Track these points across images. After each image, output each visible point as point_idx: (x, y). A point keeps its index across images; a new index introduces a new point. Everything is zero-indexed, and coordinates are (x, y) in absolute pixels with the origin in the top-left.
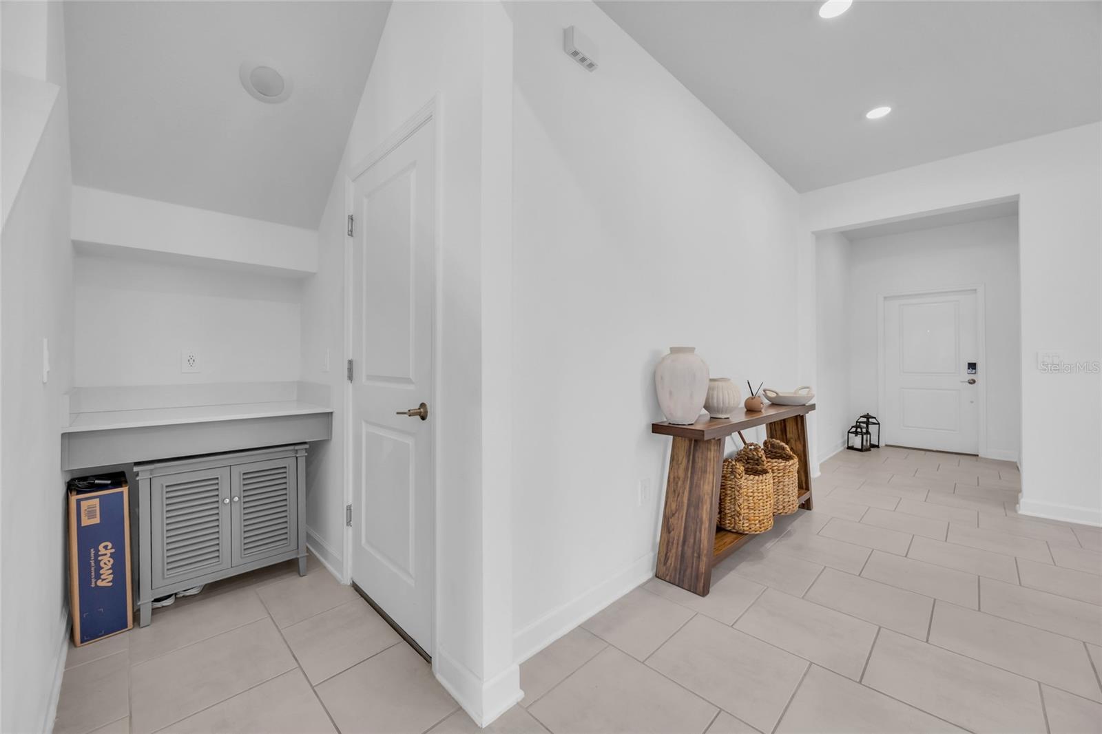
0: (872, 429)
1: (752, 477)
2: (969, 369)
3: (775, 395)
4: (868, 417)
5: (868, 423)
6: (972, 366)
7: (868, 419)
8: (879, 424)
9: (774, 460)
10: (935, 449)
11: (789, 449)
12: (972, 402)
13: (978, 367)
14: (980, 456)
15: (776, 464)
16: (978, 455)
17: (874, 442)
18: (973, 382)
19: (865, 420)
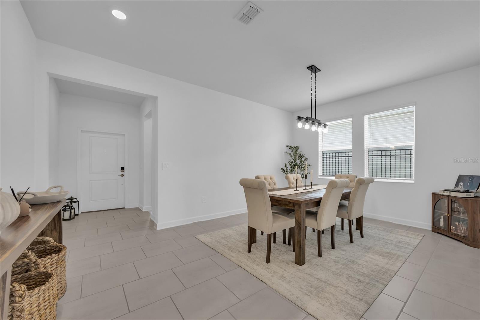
0: (74, 205)
1: (36, 290)
2: (121, 170)
3: (33, 196)
4: (71, 199)
5: (71, 203)
6: (123, 168)
7: (72, 200)
8: (78, 202)
9: (47, 258)
10: (106, 209)
11: (53, 241)
12: (122, 185)
13: (125, 169)
14: (125, 208)
15: (49, 260)
16: (124, 208)
17: (76, 213)
18: (122, 176)
19: (70, 201)
